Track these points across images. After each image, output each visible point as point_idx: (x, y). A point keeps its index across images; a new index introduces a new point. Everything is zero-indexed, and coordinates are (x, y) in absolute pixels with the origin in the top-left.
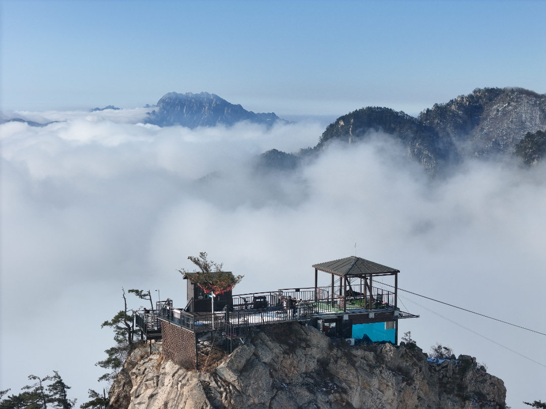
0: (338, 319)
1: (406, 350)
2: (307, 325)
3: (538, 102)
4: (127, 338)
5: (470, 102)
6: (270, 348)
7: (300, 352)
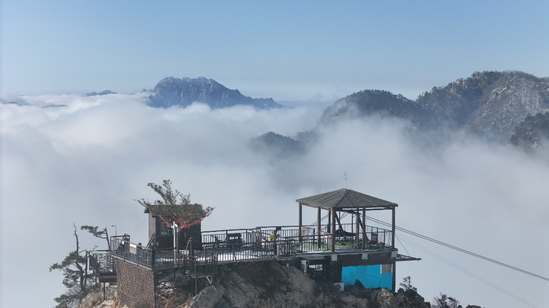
0: (326, 260)
1: (404, 298)
2: (288, 265)
3: (537, 86)
4: (79, 283)
5: (469, 86)
6: (243, 292)
7: (279, 297)
